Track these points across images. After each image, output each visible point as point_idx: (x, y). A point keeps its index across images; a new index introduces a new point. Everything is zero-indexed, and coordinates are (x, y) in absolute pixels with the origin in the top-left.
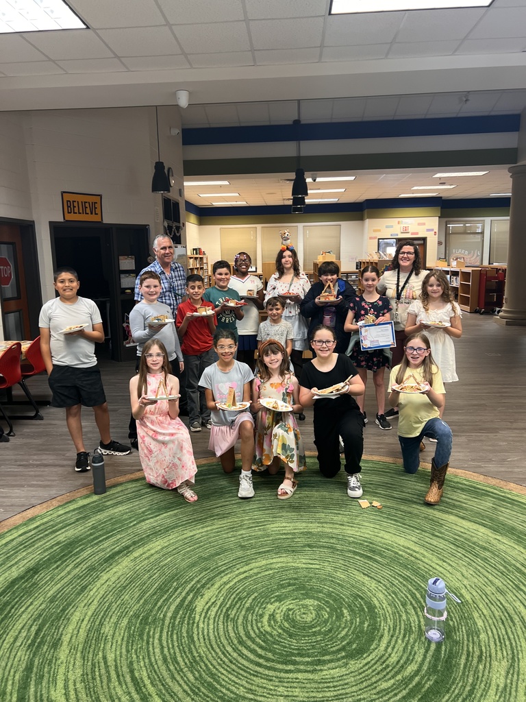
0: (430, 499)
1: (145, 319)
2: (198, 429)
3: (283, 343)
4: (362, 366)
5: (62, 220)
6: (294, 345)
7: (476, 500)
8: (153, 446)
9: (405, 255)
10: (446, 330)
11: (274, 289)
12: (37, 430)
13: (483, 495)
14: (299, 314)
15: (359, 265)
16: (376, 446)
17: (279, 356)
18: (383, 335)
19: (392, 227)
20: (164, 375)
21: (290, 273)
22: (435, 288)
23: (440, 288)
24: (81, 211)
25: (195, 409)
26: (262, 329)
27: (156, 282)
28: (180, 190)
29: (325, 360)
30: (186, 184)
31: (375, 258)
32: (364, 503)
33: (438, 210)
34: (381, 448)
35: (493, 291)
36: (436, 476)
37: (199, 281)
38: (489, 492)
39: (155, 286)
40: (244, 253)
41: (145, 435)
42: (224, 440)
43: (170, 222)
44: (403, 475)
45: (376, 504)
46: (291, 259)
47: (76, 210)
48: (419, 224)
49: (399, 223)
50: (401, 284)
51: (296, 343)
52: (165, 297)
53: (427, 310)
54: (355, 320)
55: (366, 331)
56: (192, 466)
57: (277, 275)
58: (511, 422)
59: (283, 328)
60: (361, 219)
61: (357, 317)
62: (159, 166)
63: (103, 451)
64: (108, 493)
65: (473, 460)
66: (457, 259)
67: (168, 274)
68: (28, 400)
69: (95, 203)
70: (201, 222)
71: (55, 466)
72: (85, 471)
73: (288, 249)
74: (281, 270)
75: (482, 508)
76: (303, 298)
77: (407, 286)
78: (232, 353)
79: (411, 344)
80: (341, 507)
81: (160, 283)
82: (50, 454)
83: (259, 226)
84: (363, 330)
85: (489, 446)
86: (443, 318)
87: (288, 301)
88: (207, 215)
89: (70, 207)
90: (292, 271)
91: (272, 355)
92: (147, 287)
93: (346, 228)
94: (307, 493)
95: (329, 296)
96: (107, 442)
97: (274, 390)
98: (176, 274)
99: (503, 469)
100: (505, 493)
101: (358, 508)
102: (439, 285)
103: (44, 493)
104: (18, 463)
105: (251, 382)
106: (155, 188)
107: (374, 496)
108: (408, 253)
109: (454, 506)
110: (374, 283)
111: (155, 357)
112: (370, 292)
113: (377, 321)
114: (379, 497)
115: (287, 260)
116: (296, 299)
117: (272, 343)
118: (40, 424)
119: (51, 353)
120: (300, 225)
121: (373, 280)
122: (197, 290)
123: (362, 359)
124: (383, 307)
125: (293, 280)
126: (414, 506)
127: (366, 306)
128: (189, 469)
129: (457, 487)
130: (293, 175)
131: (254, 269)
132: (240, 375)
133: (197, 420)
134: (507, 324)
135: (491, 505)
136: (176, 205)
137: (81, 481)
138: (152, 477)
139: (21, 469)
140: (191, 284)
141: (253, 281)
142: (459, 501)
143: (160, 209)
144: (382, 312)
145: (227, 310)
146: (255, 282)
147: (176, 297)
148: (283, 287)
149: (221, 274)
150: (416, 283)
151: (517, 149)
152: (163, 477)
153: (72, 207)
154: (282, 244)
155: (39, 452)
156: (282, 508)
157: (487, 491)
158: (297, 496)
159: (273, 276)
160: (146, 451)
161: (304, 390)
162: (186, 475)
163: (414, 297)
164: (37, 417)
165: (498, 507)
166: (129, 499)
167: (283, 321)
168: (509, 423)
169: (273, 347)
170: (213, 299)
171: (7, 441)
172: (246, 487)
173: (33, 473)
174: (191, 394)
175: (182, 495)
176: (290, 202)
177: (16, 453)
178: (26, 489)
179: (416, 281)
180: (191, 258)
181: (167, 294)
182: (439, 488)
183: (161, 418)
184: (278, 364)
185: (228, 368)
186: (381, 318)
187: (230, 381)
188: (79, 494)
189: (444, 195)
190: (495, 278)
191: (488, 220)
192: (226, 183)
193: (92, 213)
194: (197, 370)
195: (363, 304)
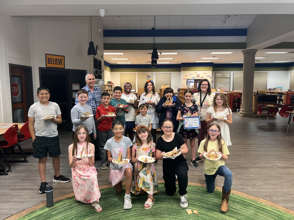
0: (223, 210)
1: (79, 113)
2: (105, 168)
3: (147, 126)
4: (185, 137)
5: (45, 67)
6: (152, 127)
7: (245, 209)
8: (80, 181)
9: (204, 86)
10: (225, 121)
11: (143, 100)
12: (24, 168)
13: (248, 205)
14: (155, 112)
15: (179, 90)
16: (192, 177)
17: (146, 134)
18: (195, 123)
19: (193, 74)
20: (87, 143)
21: (151, 93)
22: (220, 101)
23: (222, 101)
24: (54, 63)
25: (104, 158)
26: (137, 119)
27: (86, 95)
28: (102, 56)
29: (169, 136)
30: (104, 54)
31: (186, 87)
32: (189, 211)
33: (211, 68)
34: (195, 178)
35: (236, 102)
36: (225, 196)
37: (108, 95)
38: (251, 204)
39: (85, 97)
40: (129, 83)
41: (76, 175)
42: (117, 177)
43: (97, 69)
44: (207, 194)
45: (195, 212)
46: (151, 86)
47: (52, 62)
48: (204, 74)
49: (195, 73)
50: (202, 99)
51: (153, 125)
52: (90, 102)
53: (216, 111)
54: (181, 115)
55: (187, 120)
56: (98, 194)
57: (145, 93)
58: (254, 164)
59: (147, 118)
60: (180, 71)
61: (183, 114)
62: (91, 44)
63: (55, 181)
64: (54, 207)
65: (240, 185)
66: (220, 88)
67: (92, 92)
68: (20, 152)
69: (61, 60)
70: (112, 71)
71: (29, 189)
72: (43, 193)
73: (150, 81)
74: (147, 91)
75: (249, 214)
76: (156, 104)
77: (205, 100)
78: (121, 132)
79: (211, 128)
80: (177, 214)
81: (88, 96)
82: (27, 182)
83: (137, 73)
84: (185, 119)
85: (246, 177)
86: (224, 116)
87: (150, 106)
88: (114, 67)
89: (49, 61)
90: (152, 92)
91: (143, 133)
92: (81, 97)
93: (174, 75)
94: (159, 205)
95: (169, 103)
96: (58, 176)
97: (144, 152)
98: (97, 92)
99: (255, 190)
100: (259, 204)
101: (186, 214)
102: (221, 100)
103: (20, 207)
104: (10, 188)
105: (131, 147)
106: (89, 53)
107: (194, 207)
108: (205, 85)
109: (235, 212)
110: (191, 98)
111: (82, 134)
112: (188, 102)
113: (192, 116)
114: (196, 207)
115: (150, 86)
116: (153, 104)
117: (142, 127)
118: (26, 165)
119: (35, 130)
120: (154, 73)
121: (190, 97)
122: (106, 100)
123: (185, 134)
124: (194, 109)
125: (152, 96)
126: (214, 213)
127: (187, 109)
128: (97, 195)
129: (235, 201)
130: (152, 51)
131: (134, 91)
132: (125, 144)
133: (105, 163)
134: (243, 116)
135: (254, 212)
136: (100, 62)
137: (41, 199)
138: (78, 197)
139: (11, 191)
140: (104, 97)
141: (132, 96)
142: (237, 210)
143: (92, 63)
144: (194, 112)
145: (120, 109)
146: (134, 97)
147: (96, 103)
148: (147, 99)
149: (117, 93)
150: (210, 99)
151: (246, 43)
152: (84, 198)
153: (50, 61)
154: (147, 79)
155: (22, 181)
156: (147, 215)
157: (250, 203)
158: (154, 207)
159: (143, 94)
160: (76, 184)
161: (159, 151)
162: (95, 199)
163: (209, 105)
164: (25, 161)
165: (257, 213)
166: (65, 210)
167: (147, 115)
168: (253, 165)
169: (143, 129)
170: (113, 104)
171: (7, 174)
172: (128, 203)
173: (16, 194)
174: (102, 150)
175: (94, 208)
176: (150, 63)
177: (10, 181)
178: (10, 204)
179: (209, 98)
180: (107, 85)
181: (91, 101)
182: (227, 203)
183: (84, 167)
184: (146, 138)
185: (119, 140)
186: (194, 114)
187: (120, 146)
188: (39, 207)
189: (215, 62)
190: (237, 96)
191: (232, 72)
192: (122, 54)
193: (60, 64)
194: (105, 139)
195: (185, 108)
